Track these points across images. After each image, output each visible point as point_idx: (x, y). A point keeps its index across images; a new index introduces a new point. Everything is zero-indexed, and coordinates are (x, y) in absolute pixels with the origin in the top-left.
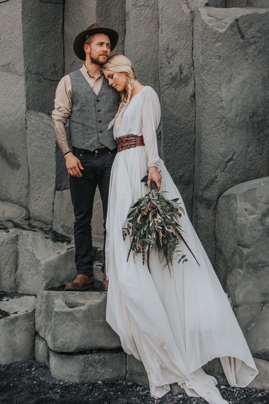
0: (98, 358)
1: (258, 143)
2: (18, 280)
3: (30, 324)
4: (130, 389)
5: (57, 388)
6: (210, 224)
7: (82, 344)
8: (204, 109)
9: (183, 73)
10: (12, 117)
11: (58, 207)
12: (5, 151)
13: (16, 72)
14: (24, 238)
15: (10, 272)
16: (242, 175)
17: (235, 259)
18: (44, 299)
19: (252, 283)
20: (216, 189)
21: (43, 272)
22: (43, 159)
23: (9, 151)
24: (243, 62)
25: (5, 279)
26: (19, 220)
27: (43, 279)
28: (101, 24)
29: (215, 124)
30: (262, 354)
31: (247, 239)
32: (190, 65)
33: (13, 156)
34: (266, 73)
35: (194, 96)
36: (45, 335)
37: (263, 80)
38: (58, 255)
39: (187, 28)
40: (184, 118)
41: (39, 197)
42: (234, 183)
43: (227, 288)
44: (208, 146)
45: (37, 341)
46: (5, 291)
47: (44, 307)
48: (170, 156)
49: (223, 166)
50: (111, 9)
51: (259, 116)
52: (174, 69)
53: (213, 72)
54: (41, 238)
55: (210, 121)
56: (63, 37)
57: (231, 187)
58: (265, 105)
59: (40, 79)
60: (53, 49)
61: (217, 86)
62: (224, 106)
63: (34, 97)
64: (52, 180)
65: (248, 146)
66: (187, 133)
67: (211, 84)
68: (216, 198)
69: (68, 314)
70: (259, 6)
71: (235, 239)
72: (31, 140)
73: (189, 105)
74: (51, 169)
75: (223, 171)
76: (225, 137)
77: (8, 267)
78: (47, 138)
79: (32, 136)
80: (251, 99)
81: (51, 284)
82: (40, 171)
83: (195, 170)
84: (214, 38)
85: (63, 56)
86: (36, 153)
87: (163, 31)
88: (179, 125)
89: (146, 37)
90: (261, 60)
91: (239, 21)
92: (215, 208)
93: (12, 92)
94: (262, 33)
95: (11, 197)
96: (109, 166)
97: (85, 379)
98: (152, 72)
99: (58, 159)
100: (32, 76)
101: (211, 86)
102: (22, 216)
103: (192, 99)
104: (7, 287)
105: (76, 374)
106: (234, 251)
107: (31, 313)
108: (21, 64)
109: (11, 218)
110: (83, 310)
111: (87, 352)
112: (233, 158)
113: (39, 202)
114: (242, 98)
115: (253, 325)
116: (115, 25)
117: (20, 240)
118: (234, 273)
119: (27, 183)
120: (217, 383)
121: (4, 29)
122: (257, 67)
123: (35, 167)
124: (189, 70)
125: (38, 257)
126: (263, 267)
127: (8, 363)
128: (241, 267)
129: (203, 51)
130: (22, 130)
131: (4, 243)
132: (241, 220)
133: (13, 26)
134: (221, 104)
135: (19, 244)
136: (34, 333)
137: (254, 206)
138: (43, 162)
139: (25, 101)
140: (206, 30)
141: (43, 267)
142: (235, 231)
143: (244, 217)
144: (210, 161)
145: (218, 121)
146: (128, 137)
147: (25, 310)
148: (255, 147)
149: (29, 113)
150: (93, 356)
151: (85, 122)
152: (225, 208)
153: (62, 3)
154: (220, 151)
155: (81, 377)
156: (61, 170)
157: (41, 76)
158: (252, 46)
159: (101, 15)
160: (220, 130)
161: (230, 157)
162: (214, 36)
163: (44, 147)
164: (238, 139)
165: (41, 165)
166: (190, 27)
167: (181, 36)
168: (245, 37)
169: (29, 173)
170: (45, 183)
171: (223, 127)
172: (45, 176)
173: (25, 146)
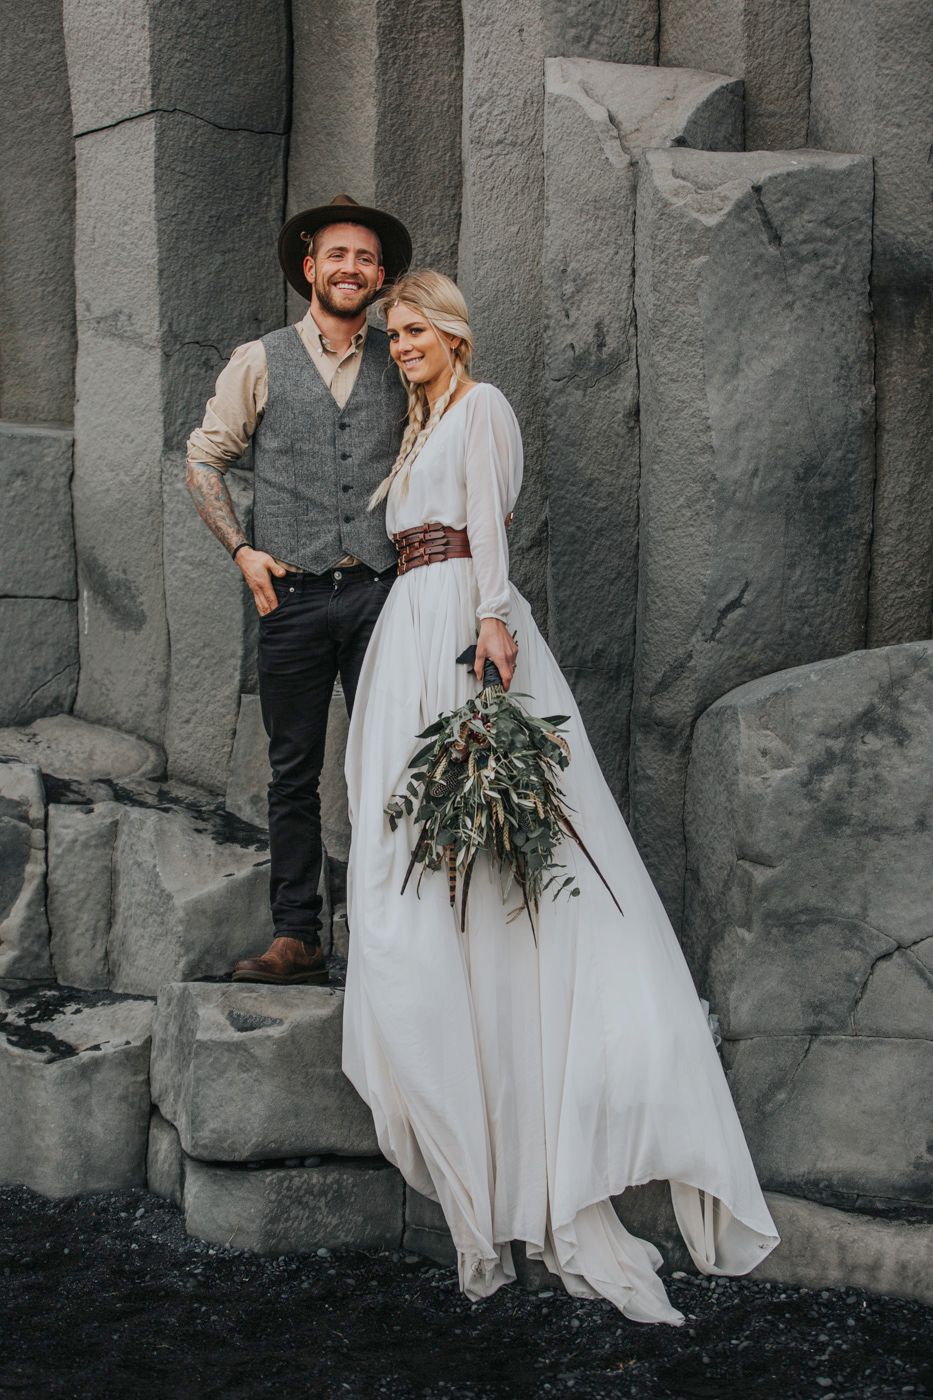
0: (321, 1180)
1: (824, 557)
2: (113, 956)
3: (135, 1082)
4: (409, 1275)
5: (194, 1263)
6: (670, 795)
7: (273, 1138)
8: (659, 451)
9: (604, 346)
10: (122, 473)
12: (103, 575)
13: (137, 339)
14: (134, 831)
15: (91, 932)
16: (773, 650)
17: (731, 898)
18: (173, 1009)
19: (781, 970)
20: (690, 691)
21: (180, 928)
22: (206, 599)
23: (114, 574)
24: (777, 314)
25: (78, 952)
26: (132, 781)
27: (178, 950)
28: (390, 194)
29: (688, 498)
30: (806, 1184)
31: (763, 838)
32: (626, 320)
33: (123, 588)
34: (853, 347)
35: (635, 412)
36: (175, 1113)
37: (842, 368)
38: (225, 883)
39: (618, 212)
40: (608, 479)
41: (194, 713)
42: (747, 673)
43: (710, 986)
44: (668, 562)
45: (154, 1131)
46: (76, 986)
47: (173, 1029)
48: (568, 593)
49: (709, 623)
50: (419, 151)
51: (825, 475)
52: (579, 332)
53: (684, 342)
54: (183, 830)
55: (675, 488)
57: (738, 685)
58: (845, 443)
59: (208, 359)
60: (253, 268)
61: (695, 384)
62: (715, 443)
63: (188, 412)
64: (233, 661)
65: (792, 566)
66: (616, 526)
67: (679, 376)
68: (690, 720)
69: (233, 1048)
70: (839, 145)
71: (732, 840)
72: (173, 542)
73: (621, 441)
74: (229, 628)
75: (712, 638)
76: (716, 536)
77: (85, 917)
79: (177, 530)
80: (802, 424)
81: (203, 966)
82: (199, 635)
83: (636, 635)
84: (687, 242)
85: (282, 292)
86: (187, 580)
87: (553, 221)
88: (594, 501)
89: (506, 236)
90: (834, 309)
91: (764, 190)
92: (687, 749)
93: (124, 398)
94: (837, 227)
95: (117, 713)
97: (279, 1242)
98: (524, 340)
100: (184, 350)
101: (678, 384)
102: (143, 768)
103: (632, 424)
104: (82, 973)
105: (254, 1227)
106: (729, 876)
107: (138, 1047)
108: (152, 315)
109: (109, 774)
110: (276, 1036)
111: (288, 1163)
112: (744, 601)
113: (195, 727)
114: (771, 421)
115: (782, 1096)
116: (432, 200)
117: (123, 836)
118: (728, 940)
119: (162, 669)
120: (662, 1261)
121: (104, 208)
122: (823, 330)
123: (184, 621)
124: (623, 336)
125: (169, 886)
126: (813, 924)
127: (70, 1194)
128: (747, 924)
129: (657, 280)
130: (150, 512)
131: (78, 844)
132: (748, 782)
133: (130, 201)
134: (704, 438)
135: (120, 849)
136: (146, 1108)
137: (788, 743)
138: (208, 608)
139: (162, 425)
140: (664, 217)
141: (181, 914)
142: (732, 814)
143: (759, 773)
144: (674, 607)
145: (696, 488)
146: (425, 532)
147: (124, 1039)
148: (813, 567)
149: (167, 458)
150: (306, 1176)
151: (301, 488)
152: (710, 748)
153: (281, 132)
154: (702, 578)
155: (269, 1235)
157: (215, 352)
158: (806, 265)
159: (390, 168)
160: (702, 516)
161: (732, 596)
162: (685, 237)
163: (211, 562)
164: (759, 542)
165: (201, 616)
166: (626, 208)
167: (602, 235)
168: (784, 241)
169: (169, 640)
170: (211, 670)
171: (710, 508)
172: (212, 651)
173: (160, 560)
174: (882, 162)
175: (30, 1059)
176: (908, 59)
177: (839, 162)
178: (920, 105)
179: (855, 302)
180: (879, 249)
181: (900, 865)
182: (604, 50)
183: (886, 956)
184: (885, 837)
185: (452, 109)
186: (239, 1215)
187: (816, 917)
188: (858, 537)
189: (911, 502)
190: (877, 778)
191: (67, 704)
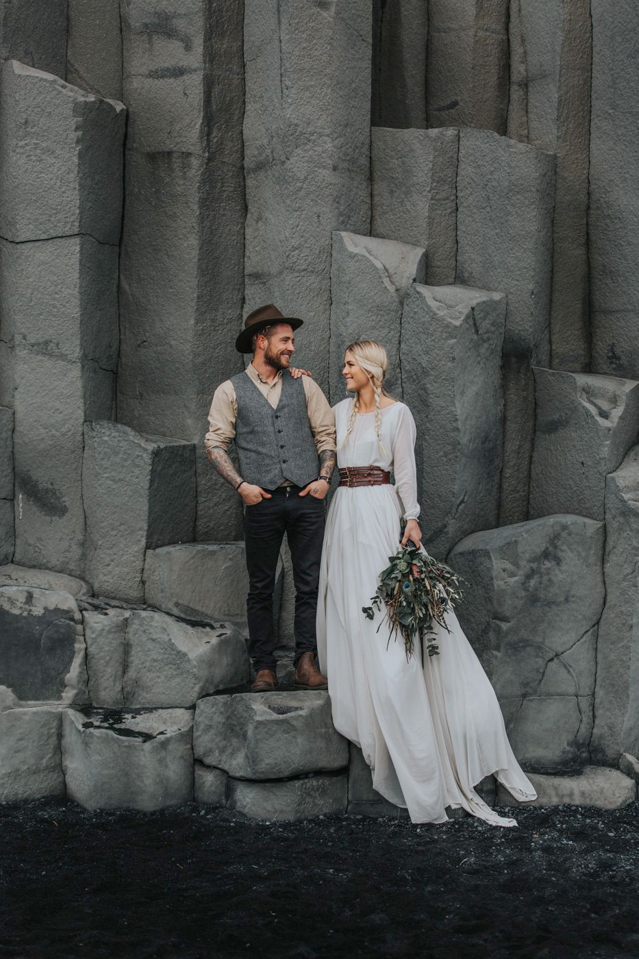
0: (317, 784)
1: (488, 479)
2: (129, 689)
3: (187, 748)
10: (53, 430)
11: (166, 574)
12: (35, 486)
13: (63, 357)
14: (145, 623)
15: (113, 677)
16: (472, 523)
17: (490, 638)
19: (511, 669)
21: (196, 670)
22: (122, 500)
23: (44, 484)
24: (475, 367)
25: (105, 689)
27: (193, 681)
29: (445, 452)
31: (507, 610)
32: (395, 365)
33: (50, 493)
36: (220, 761)
37: (494, 391)
38: (209, 646)
39: (392, 313)
41: (113, 560)
44: (434, 482)
45: (199, 773)
46: (105, 706)
49: (454, 511)
50: (221, 264)
51: (490, 441)
53: (443, 379)
55: (438, 447)
57: (461, 539)
59: (95, 369)
61: (449, 399)
62: (460, 427)
63: (90, 398)
64: (141, 532)
65: (479, 483)
67: (439, 395)
68: (445, 556)
69: (280, 723)
71: (488, 611)
74: (138, 515)
75: (454, 518)
78: (133, 466)
79: (103, 462)
80: (484, 418)
81: (205, 689)
82: (117, 518)
84: (446, 332)
86: (110, 489)
87: (350, 314)
90: (492, 364)
91: (475, 310)
93: (54, 389)
94: (495, 326)
95: (48, 562)
99: (151, 499)
100: (89, 364)
101: (440, 399)
102: (82, 592)
104: (108, 700)
105: (290, 809)
106: (486, 627)
107: (187, 731)
108: (75, 344)
110: (303, 715)
111: (301, 777)
112: (465, 500)
113: (113, 568)
114: (475, 417)
115: (512, 726)
116: (227, 291)
117: (134, 626)
119: (81, 537)
122: (488, 374)
123: (107, 511)
124: (393, 372)
125: (183, 648)
126: (524, 647)
127: (158, 808)
128: (498, 648)
130: (73, 452)
131: (104, 632)
132: (498, 584)
134: (454, 425)
135: (131, 633)
136: (191, 762)
137: (515, 565)
138: (124, 504)
139: (83, 404)
140: (433, 320)
141: (195, 663)
142: (489, 599)
143: (503, 579)
144: (437, 503)
145: (450, 447)
146: (371, 470)
147: (175, 728)
148: (485, 484)
149: (99, 424)
150: (310, 782)
153: (118, 244)
154: (452, 490)
155: (297, 812)
156: (153, 517)
157: (97, 364)
158: (485, 344)
159: (206, 273)
160: (452, 461)
161: (461, 498)
162: (445, 330)
163: (127, 480)
164: (470, 473)
165: (119, 508)
166: (397, 311)
167: (381, 323)
168: (479, 332)
169: (85, 521)
170: (125, 537)
171: (457, 457)
172: (126, 527)
173: (79, 478)
174: (510, 296)
175: (134, 741)
176: (522, 250)
177: (497, 296)
178: (527, 272)
179: (497, 361)
180: (507, 336)
181: (558, 619)
182: (352, 228)
183: (551, 660)
184: (553, 606)
185: (239, 244)
186: (281, 804)
187: (526, 643)
188: (497, 469)
189: (519, 453)
190: (550, 580)
191: (10, 559)
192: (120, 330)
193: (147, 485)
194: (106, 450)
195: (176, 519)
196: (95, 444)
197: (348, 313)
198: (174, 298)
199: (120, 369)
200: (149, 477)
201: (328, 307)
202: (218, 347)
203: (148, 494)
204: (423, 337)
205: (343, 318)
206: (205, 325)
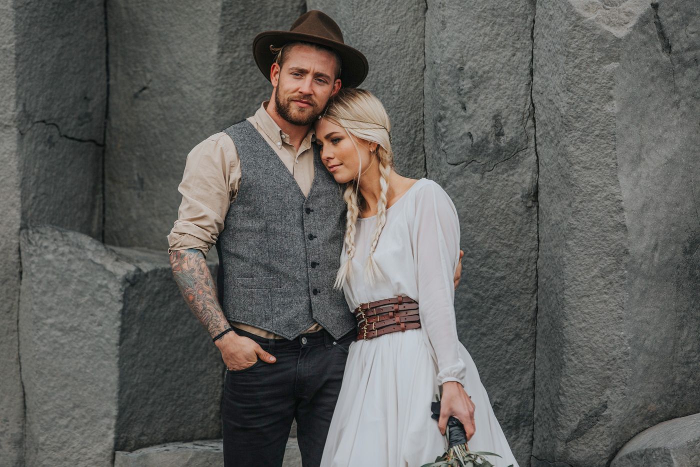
8: (572, 229)
9: (503, 135)
16: (666, 400)
20: (605, 436)
22: (77, 363)
24: (668, 111)
29: (602, 269)
32: (524, 114)
35: (534, 194)
39: (516, 20)
40: (506, 252)
42: (648, 421)
44: (583, 325)
52: (477, 123)
53: (597, 136)
55: (588, 260)
56: (106, 19)
57: (640, 431)
59: (51, 137)
60: (83, 50)
61: (608, 171)
62: (628, 222)
63: (38, 188)
64: (106, 421)
65: (681, 328)
66: (515, 293)
67: (590, 165)
68: (605, 462)
73: (520, 218)
74: (102, 389)
76: (627, 302)
78: (93, 304)
79: (45, 299)
80: (688, 205)
82: (68, 396)
83: (537, 389)
84: (599, 50)
85: (105, 73)
86: (57, 345)
87: (448, 25)
88: (491, 271)
89: (387, 33)
91: (660, 7)
96: (337, 377)
98: (404, 127)
99: (124, 362)
100: (34, 128)
101: (591, 171)
103: (530, 204)
108: (8, 96)
114: (666, 203)
119: (16, 430)
123: (52, 384)
124: (522, 127)
129: (570, 82)
130: (5, 282)
134: (617, 218)
138: (80, 371)
139: (19, 199)
140: (577, 28)
144: (590, 364)
145: (610, 260)
146: (399, 303)
148: (696, 328)
149: (38, 232)
151: (275, 263)
156: (130, 393)
157: (55, 129)
158: (689, 69)
160: (616, 285)
162: (598, 46)
163: (84, 328)
164: (658, 307)
165: (70, 378)
166: (525, 17)
167: (500, 39)
168: (674, 49)
169: (24, 401)
170: (81, 429)
171: (623, 278)
172: (83, 411)
173: (15, 327)
192: (108, 70)
193: (115, 337)
194: (50, 276)
195: (179, 397)
196: (33, 266)
197: (443, 23)
198: (187, 10)
199: (108, 138)
200: (119, 323)
201: (421, 14)
202: (260, 93)
203: (117, 352)
204: (562, 59)
205: (438, 33)
206: (236, 54)
